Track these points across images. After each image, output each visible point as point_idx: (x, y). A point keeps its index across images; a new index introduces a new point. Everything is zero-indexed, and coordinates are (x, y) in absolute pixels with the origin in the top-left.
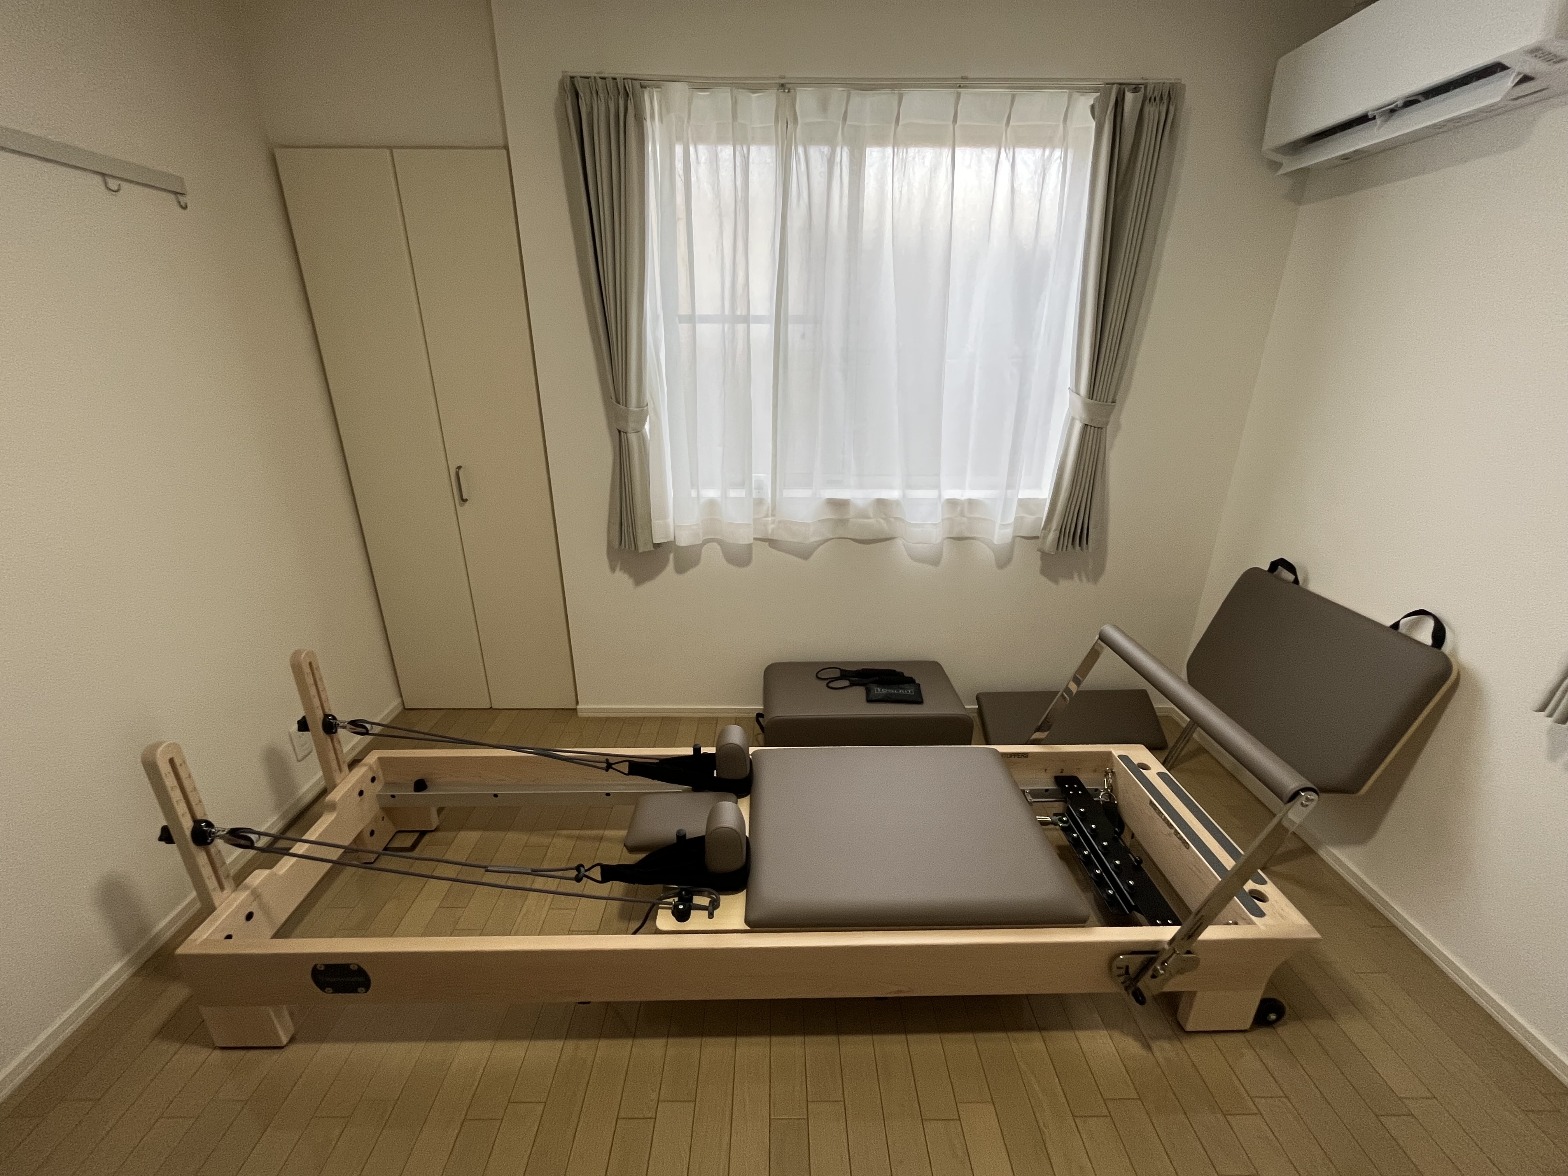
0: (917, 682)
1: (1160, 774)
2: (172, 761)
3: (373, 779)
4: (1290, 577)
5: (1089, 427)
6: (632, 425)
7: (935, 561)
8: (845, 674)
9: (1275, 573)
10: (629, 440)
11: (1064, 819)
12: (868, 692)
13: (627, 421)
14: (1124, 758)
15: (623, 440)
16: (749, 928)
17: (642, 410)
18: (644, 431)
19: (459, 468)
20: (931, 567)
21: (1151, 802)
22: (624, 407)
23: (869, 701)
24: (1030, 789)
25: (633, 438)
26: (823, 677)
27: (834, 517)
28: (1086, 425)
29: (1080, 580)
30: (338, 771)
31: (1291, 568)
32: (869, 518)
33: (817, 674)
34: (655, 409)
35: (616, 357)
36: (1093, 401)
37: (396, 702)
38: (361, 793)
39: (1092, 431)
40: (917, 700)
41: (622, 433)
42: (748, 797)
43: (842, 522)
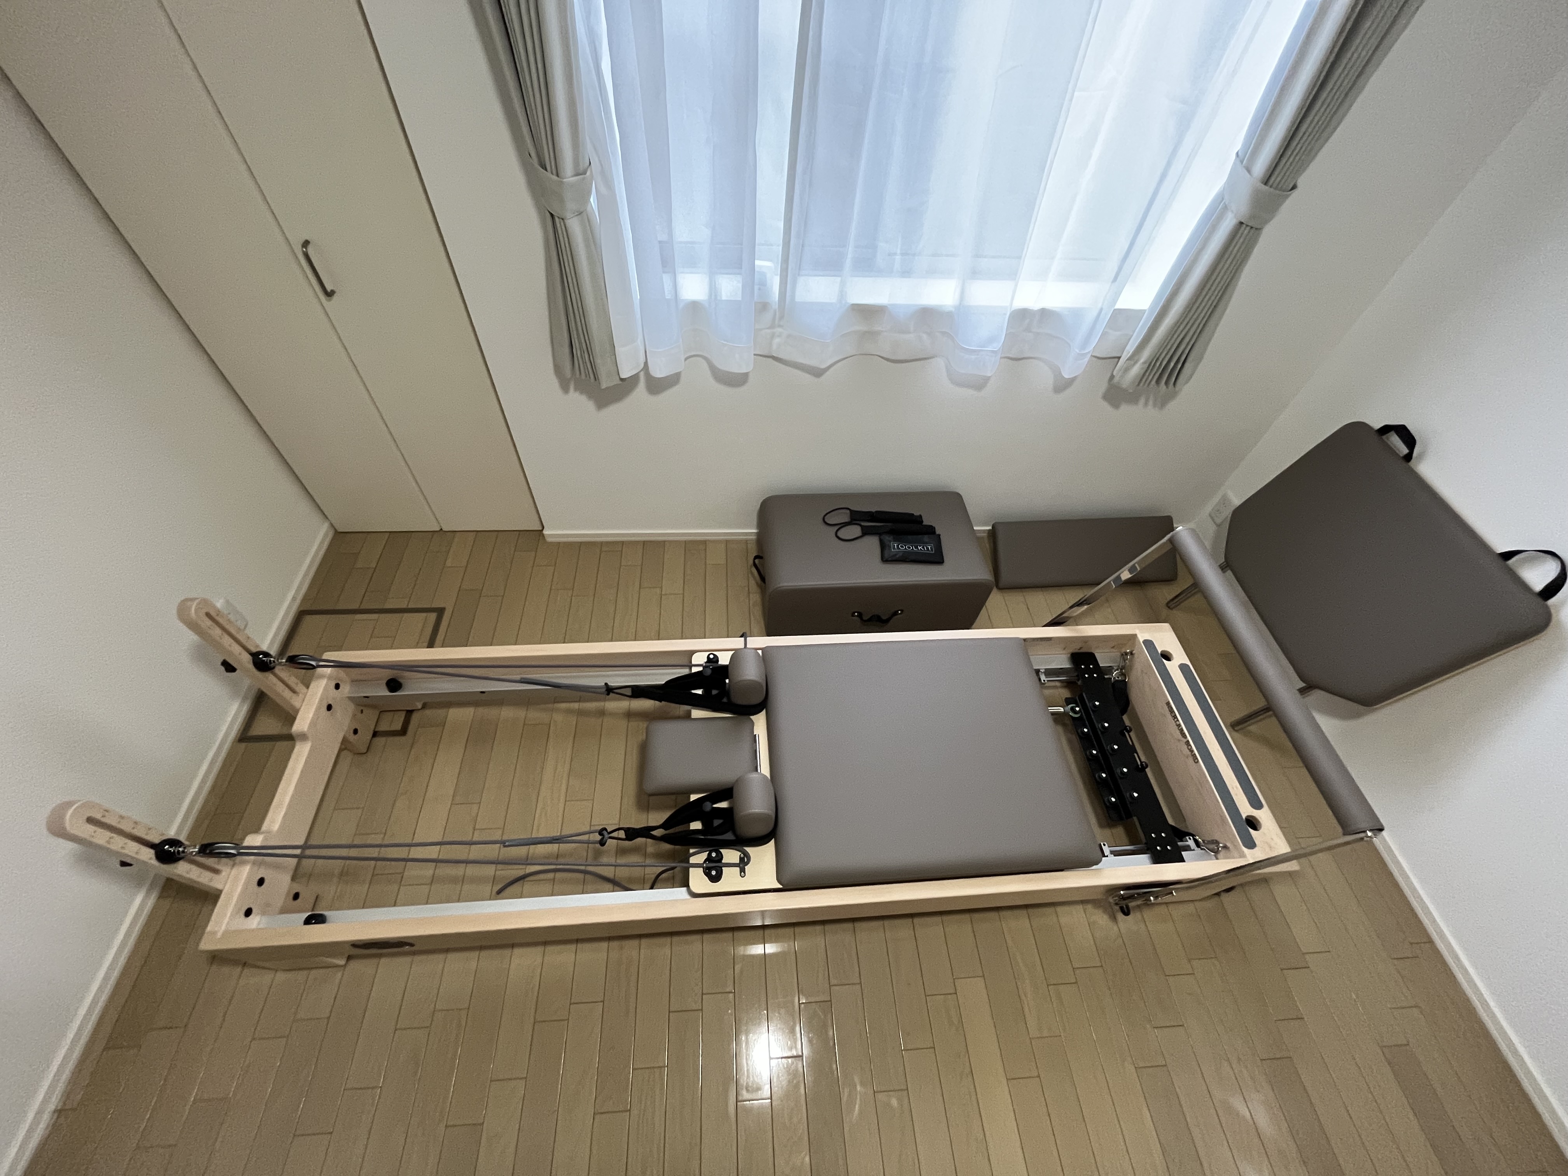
0: (937, 532)
1: (1183, 668)
2: (90, 820)
3: (337, 687)
4: (1405, 450)
5: (1244, 226)
6: (571, 206)
7: (980, 384)
8: (856, 517)
9: (1384, 437)
10: (570, 231)
11: (1077, 709)
12: (883, 546)
13: (562, 201)
14: (1149, 644)
15: (560, 232)
16: (781, 887)
17: (584, 179)
18: (589, 208)
19: (306, 244)
20: (971, 392)
21: (1168, 704)
22: (555, 177)
23: (885, 560)
24: (1045, 669)
25: (574, 226)
26: (828, 522)
27: (858, 328)
28: (1241, 223)
29: (1146, 404)
30: (294, 696)
31: (1409, 440)
32: (909, 333)
33: (824, 519)
34: (603, 173)
35: (530, 90)
36: (1267, 187)
37: (326, 526)
38: (329, 707)
39: (1246, 232)
40: (937, 559)
41: (557, 219)
42: (764, 712)
43: (870, 335)
